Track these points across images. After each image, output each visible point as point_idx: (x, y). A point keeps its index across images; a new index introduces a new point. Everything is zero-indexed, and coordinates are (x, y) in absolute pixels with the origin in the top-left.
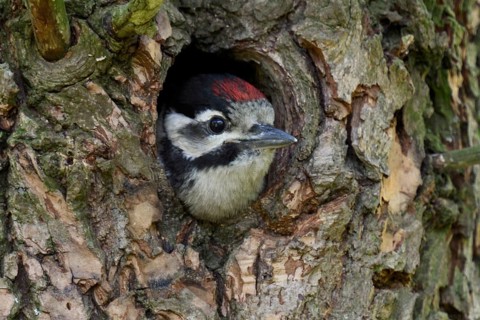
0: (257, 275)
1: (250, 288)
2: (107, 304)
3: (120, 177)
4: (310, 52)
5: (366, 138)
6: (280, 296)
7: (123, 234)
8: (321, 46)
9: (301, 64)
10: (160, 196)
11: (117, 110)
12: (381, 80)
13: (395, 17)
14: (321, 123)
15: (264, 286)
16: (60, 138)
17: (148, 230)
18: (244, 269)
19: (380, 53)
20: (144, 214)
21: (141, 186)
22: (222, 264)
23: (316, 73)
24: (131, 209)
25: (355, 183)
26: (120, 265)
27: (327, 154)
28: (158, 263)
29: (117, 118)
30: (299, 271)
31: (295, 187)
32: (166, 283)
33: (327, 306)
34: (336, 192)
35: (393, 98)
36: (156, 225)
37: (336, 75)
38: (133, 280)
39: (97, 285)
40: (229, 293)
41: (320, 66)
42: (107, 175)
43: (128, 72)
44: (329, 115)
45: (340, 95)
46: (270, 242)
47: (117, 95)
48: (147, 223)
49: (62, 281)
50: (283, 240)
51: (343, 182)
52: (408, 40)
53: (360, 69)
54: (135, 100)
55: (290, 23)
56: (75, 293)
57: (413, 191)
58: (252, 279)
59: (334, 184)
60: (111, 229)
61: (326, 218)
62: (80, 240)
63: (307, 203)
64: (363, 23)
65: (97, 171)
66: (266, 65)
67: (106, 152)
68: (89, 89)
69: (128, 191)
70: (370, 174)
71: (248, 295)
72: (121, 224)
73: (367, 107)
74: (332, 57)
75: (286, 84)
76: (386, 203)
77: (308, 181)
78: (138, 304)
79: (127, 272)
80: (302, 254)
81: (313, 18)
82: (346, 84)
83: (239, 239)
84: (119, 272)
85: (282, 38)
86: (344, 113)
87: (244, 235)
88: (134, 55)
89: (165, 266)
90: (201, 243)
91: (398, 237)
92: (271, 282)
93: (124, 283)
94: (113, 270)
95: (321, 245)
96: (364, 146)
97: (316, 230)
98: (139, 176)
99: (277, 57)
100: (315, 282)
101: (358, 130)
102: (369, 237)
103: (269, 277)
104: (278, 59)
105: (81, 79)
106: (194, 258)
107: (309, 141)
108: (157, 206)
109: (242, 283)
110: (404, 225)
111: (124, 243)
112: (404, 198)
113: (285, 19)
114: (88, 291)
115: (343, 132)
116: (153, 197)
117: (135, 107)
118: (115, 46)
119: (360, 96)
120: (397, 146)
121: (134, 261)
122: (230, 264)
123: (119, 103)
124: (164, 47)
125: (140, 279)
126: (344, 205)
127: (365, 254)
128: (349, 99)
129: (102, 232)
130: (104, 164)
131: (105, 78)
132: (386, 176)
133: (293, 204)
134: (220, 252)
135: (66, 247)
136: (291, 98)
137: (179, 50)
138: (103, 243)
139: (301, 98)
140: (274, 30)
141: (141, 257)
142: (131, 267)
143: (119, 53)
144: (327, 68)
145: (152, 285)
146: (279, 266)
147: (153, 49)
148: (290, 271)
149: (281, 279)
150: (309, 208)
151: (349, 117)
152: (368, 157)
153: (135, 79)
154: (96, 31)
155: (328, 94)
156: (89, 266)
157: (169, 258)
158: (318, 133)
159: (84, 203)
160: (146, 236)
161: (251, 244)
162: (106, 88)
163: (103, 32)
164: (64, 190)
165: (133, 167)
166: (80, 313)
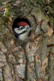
0: (30, 48)
1: (29, 50)
2: (8, 55)
3: (8, 37)
5: (43, 27)
6: (33, 51)
7: (9, 45)
8: (35, 15)
9: (32, 18)
10: (14, 39)
11: (7, 28)
12: (45, 19)
14: (36, 26)
15: (31, 49)
17: (13, 44)
18: (28, 47)
19: (44, 15)
20: (12, 42)
21: (11, 38)
23: (35, 19)
24: (10, 42)
25: (42, 33)
27: (37, 30)
28: (15, 48)
29: (7, 29)
30: (35, 47)
31: (33, 35)
35: (47, 21)
36: (15, 43)
37: (38, 19)
38: (12, 51)
39: (7, 53)
40: (26, 51)
43: (8, 23)
44: (38, 25)
45: (39, 22)
46: (31, 43)
47: (6, 26)
49: (2, 53)
50: (33, 43)
51: (40, 34)
52: (48, 12)
53: (41, 18)
54: (9, 27)
55: (31, 13)
56: (4, 54)
58: (29, 49)
60: (8, 45)
61: (38, 39)
62: (4, 47)
63: (35, 37)
64: (41, 11)
66: (28, 19)
68: (2, 26)
69: (9, 39)
70: (44, 32)
71: (29, 51)
72: (9, 44)
73: (43, 23)
75: (31, 21)
76: (48, 35)
77: (35, 34)
78: (13, 55)
79: (11, 50)
80: (36, 44)
81: (34, 12)
85: (29, 15)
86: (40, 24)
87: (27, 43)
88: (8, 20)
89: (16, 49)
90: (22, 45)
91: (51, 40)
92: (32, 49)
93: (11, 52)
94: (9, 51)
95: (38, 43)
97: (37, 41)
98: (11, 37)
99: (29, 18)
101: (42, 26)
102: (46, 40)
103: (31, 48)
106: (20, 47)
108: (14, 41)
109: (28, 50)
110: (51, 38)
112: (51, 34)
115: (40, 26)
117: (9, 28)
118: (5, 20)
119: (42, 21)
120: (49, 27)
121: (12, 49)
122: (26, 47)
124: (12, 19)
125: (13, 51)
126: (41, 37)
127: (45, 43)
128: (40, 22)
129: (7, 46)
130: (5, 36)
131: (4, 24)
132: (47, 32)
133: (33, 38)
134: (25, 46)
135: (2, 48)
136: (32, 23)
137: (15, 19)
143: (6, 20)
144: (36, 18)
145: (15, 52)
146: (32, 46)
147: (11, 19)
148: (34, 47)
152: (44, 30)
153: (9, 24)
155: (37, 22)
156: (5, 50)
160: (13, 45)
161: (28, 44)
162: (5, 26)
163: (3, 18)
165: (10, 36)
166: (5, 57)
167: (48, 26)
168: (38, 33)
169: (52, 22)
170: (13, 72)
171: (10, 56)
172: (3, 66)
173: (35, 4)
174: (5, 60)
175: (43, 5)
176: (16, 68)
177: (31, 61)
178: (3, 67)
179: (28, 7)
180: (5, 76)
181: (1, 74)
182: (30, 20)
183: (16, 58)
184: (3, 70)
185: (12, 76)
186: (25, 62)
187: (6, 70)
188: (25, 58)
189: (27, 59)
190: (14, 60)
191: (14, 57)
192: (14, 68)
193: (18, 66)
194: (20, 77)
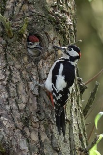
0: (42, 65)
1: (41, 67)
3: (22, 54)
4: (46, 34)
6: (46, 68)
7: (23, 62)
11: (20, 44)
12: (57, 36)
13: (57, 28)
15: (43, 67)
16: (13, 49)
18: (40, 65)
19: (56, 33)
20: (26, 59)
21: (25, 55)
22: (37, 64)
23: (48, 37)
24: (24, 58)
25: (54, 51)
26: (23, 66)
27: (50, 48)
29: (21, 46)
32: (29, 68)
34: (52, 53)
35: (58, 39)
36: (28, 60)
37: (50, 36)
40: (39, 68)
42: (20, 54)
43: (22, 39)
44: (50, 42)
49: (15, 69)
50: (45, 60)
52: (60, 31)
53: (53, 35)
54: (23, 43)
56: (17, 70)
61: (51, 56)
62: (17, 63)
64: (53, 29)
66: (40, 36)
67: (20, 51)
68: (16, 42)
69: (23, 56)
72: (23, 60)
73: (55, 40)
74: (49, 34)
75: (44, 38)
76: (59, 53)
77: (48, 51)
78: (26, 71)
80: (48, 62)
81: (46, 29)
82: (52, 38)
83: (39, 60)
85: (42, 32)
88: (22, 37)
89: (29, 65)
90: (34, 62)
93: (24, 68)
95: (51, 60)
97: (50, 58)
98: (25, 53)
101: (54, 44)
103: (44, 65)
104: (42, 35)
106: (33, 64)
107: (47, 46)
108: (27, 57)
113: (42, 29)
114: (19, 70)
115: (52, 44)
119: (54, 39)
124: (26, 35)
125: (26, 67)
128: (52, 40)
131: (18, 40)
135: (15, 64)
136: (44, 40)
137: (28, 35)
138: (20, 63)
139: (46, 40)
140: (41, 31)
141: (26, 64)
143: (20, 37)
148: (47, 64)
149: (46, 65)
150: (49, 55)
151: (53, 42)
154: (16, 34)
155: (49, 39)
156: (19, 66)
158: (49, 45)
159: (17, 58)
160: (26, 61)
161: (41, 61)
162: (19, 42)
164: (14, 56)
165: (23, 52)
166: (18, 73)
167: (59, 44)
169: (62, 40)
170: (26, 88)
171: (23, 72)
172: (17, 82)
173: (47, 22)
174: (19, 76)
175: (54, 23)
176: (29, 84)
177: (44, 79)
178: (16, 83)
179: (40, 24)
180: (19, 92)
181: (15, 90)
182: (42, 38)
183: (29, 75)
184: (17, 86)
185: (26, 93)
186: (38, 79)
187: (20, 86)
188: (38, 75)
189: (40, 76)
190: (28, 77)
191: (27, 74)
193: (31, 83)
194: (34, 93)
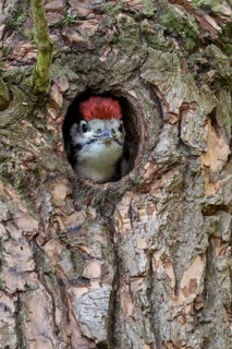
0: (131, 217)
1: (128, 226)
2: (43, 245)
3: (44, 172)
4: (152, 87)
5: (189, 132)
6: (145, 228)
7: (49, 204)
8: (157, 84)
9: (146, 94)
10: (70, 180)
11: (39, 134)
12: (196, 98)
14: (161, 127)
15: (135, 224)
16: (8, 154)
17: (65, 200)
18: (123, 215)
19: (194, 83)
20: (61, 191)
21: (57, 176)
22: (112, 213)
23: (157, 100)
24: (53, 189)
25: (184, 158)
26: (51, 221)
27: (165, 145)
28: (73, 217)
29: (40, 139)
30: (155, 213)
31: (147, 166)
33: (175, 230)
34: (171, 165)
36: (70, 196)
37: (168, 99)
38: (59, 229)
39: (37, 235)
40: (116, 229)
41: (159, 95)
42: (36, 172)
43: (45, 112)
44: (166, 122)
45: (171, 110)
46: (137, 198)
47: (39, 126)
48: (64, 196)
49: (17, 235)
50: (144, 196)
51: (175, 160)
52: (211, 73)
53: (183, 93)
54: (49, 127)
55: (140, 72)
56: (24, 240)
57: (226, 158)
58: (128, 220)
59: (169, 161)
60: (43, 202)
61: (167, 181)
62: (25, 210)
63: (155, 173)
64: (182, 67)
65: (29, 170)
66: (129, 98)
67: (34, 159)
68: (23, 124)
69: (49, 179)
70: (193, 153)
71: (127, 230)
72: (48, 199)
73: (190, 115)
74: (164, 89)
75: (139, 107)
76: (208, 167)
77: (154, 161)
78: (62, 242)
79: (55, 225)
80: (156, 203)
81: (152, 68)
82: (174, 102)
83: (120, 197)
84: (51, 225)
85: (134, 82)
86: (175, 119)
87: (122, 195)
88: (47, 102)
89: (76, 219)
90: (99, 203)
91: (217, 185)
92: (139, 221)
93: (54, 231)
94: (47, 225)
95: (165, 196)
96: (187, 137)
97: (162, 188)
98: (55, 170)
99: (133, 93)
100: (165, 218)
101: (184, 129)
102: (197, 188)
103: (137, 218)
105: (17, 119)
106: (93, 212)
107: (153, 138)
108: (68, 185)
109: (123, 223)
110: (221, 178)
111: (51, 209)
112: (220, 163)
113: (137, 70)
114: (32, 238)
115: (176, 130)
116: (65, 181)
117: (50, 132)
118: (35, 98)
119: (183, 109)
120: (213, 134)
121: (58, 218)
122: (116, 212)
123: (40, 130)
125: (62, 228)
126: (177, 173)
127: (195, 197)
128: (177, 111)
129: (38, 204)
130: (33, 166)
131: (31, 117)
132: (204, 152)
133: (147, 175)
134: (111, 207)
135: (18, 215)
136: (142, 115)
137: (74, 96)
138: (40, 210)
139: (147, 114)
140: (131, 78)
141: (62, 216)
142: (57, 222)
143: (38, 102)
144: (163, 95)
145: (70, 231)
146: (143, 211)
147: (57, 98)
149: (144, 218)
150: (157, 176)
151: (180, 121)
152: (191, 143)
153: (49, 115)
154: (24, 91)
155: (165, 110)
156: (31, 225)
157: (79, 214)
158: (160, 133)
159: (23, 187)
160: (64, 203)
161: (126, 201)
162: (33, 123)
163: (27, 91)
164: (12, 182)
165: (51, 166)
166: (28, 252)
167: (208, 128)
168: (167, 159)
169: (224, 111)
170: (58, 313)
171: (48, 248)
172: (22, 287)
173: (160, 38)
174: (30, 266)
175: (190, 43)
176: (72, 296)
177: (135, 273)
178: (18, 292)
179: (130, 49)
180: (28, 329)
181: (12, 322)
182: (135, 104)
183: (72, 257)
184: (18, 304)
185: (57, 333)
186: (111, 276)
187: (32, 305)
188: (111, 257)
189: (118, 262)
190: (66, 265)
191: (67, 254)
192: (66, 299)
193: (79, 292)
194: (88, 334)
